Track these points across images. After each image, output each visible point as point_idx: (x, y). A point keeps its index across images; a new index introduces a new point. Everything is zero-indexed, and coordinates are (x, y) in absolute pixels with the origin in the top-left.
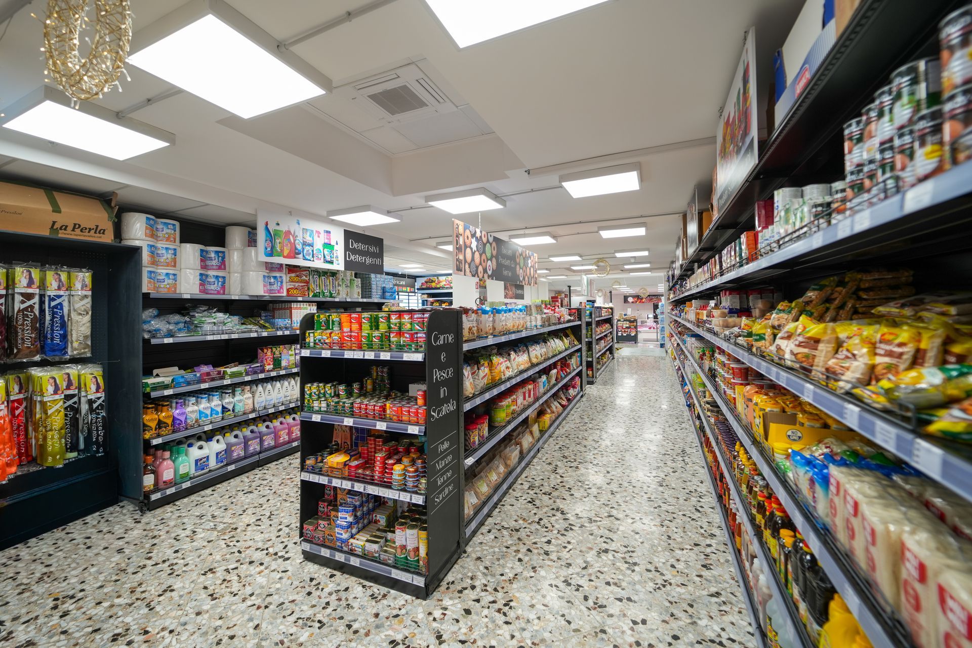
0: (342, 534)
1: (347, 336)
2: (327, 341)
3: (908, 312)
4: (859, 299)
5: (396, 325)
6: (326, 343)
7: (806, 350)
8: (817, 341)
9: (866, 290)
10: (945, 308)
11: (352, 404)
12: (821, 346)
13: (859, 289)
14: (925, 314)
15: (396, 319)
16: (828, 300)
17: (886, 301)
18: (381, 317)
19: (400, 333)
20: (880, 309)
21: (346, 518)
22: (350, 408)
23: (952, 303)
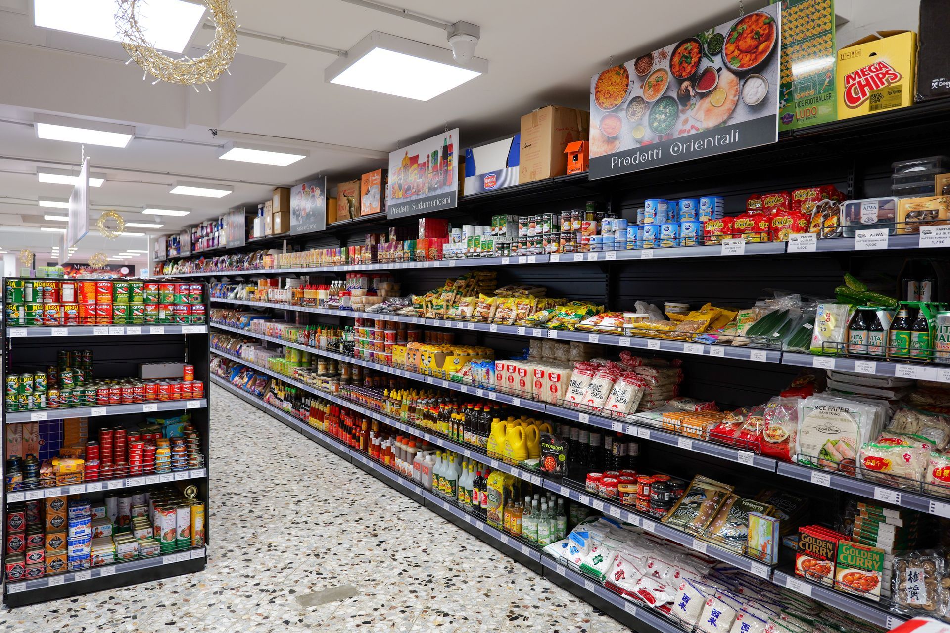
0: (82, 550)
1: (92, 310)
2: (56, 316)
3: (510, 293)
4: (479, 286)
5: (155, 297)
6: (55, 319)
7: (486, 310)
8: (490, 305)
9: (482, 281)
10: (524, 291)
11: (83, 392)
12: (491, 308)
13: (479, 281)
14: (515, 294)
15: (155, 290)
16: (468, 286)
17: (498, 288)
18: (121, 288)
19: (158, 306)
20: (497, 291)
21: (83, 531)
22: (80, 397)
23: (525, 289)
